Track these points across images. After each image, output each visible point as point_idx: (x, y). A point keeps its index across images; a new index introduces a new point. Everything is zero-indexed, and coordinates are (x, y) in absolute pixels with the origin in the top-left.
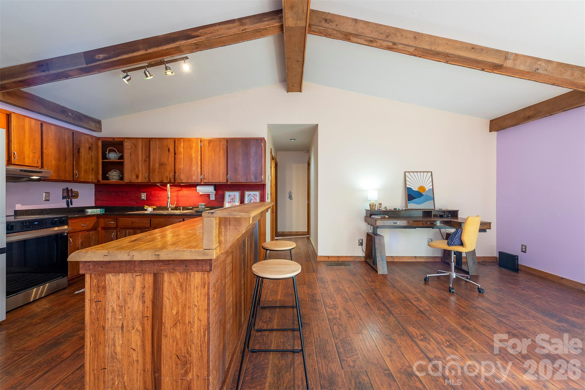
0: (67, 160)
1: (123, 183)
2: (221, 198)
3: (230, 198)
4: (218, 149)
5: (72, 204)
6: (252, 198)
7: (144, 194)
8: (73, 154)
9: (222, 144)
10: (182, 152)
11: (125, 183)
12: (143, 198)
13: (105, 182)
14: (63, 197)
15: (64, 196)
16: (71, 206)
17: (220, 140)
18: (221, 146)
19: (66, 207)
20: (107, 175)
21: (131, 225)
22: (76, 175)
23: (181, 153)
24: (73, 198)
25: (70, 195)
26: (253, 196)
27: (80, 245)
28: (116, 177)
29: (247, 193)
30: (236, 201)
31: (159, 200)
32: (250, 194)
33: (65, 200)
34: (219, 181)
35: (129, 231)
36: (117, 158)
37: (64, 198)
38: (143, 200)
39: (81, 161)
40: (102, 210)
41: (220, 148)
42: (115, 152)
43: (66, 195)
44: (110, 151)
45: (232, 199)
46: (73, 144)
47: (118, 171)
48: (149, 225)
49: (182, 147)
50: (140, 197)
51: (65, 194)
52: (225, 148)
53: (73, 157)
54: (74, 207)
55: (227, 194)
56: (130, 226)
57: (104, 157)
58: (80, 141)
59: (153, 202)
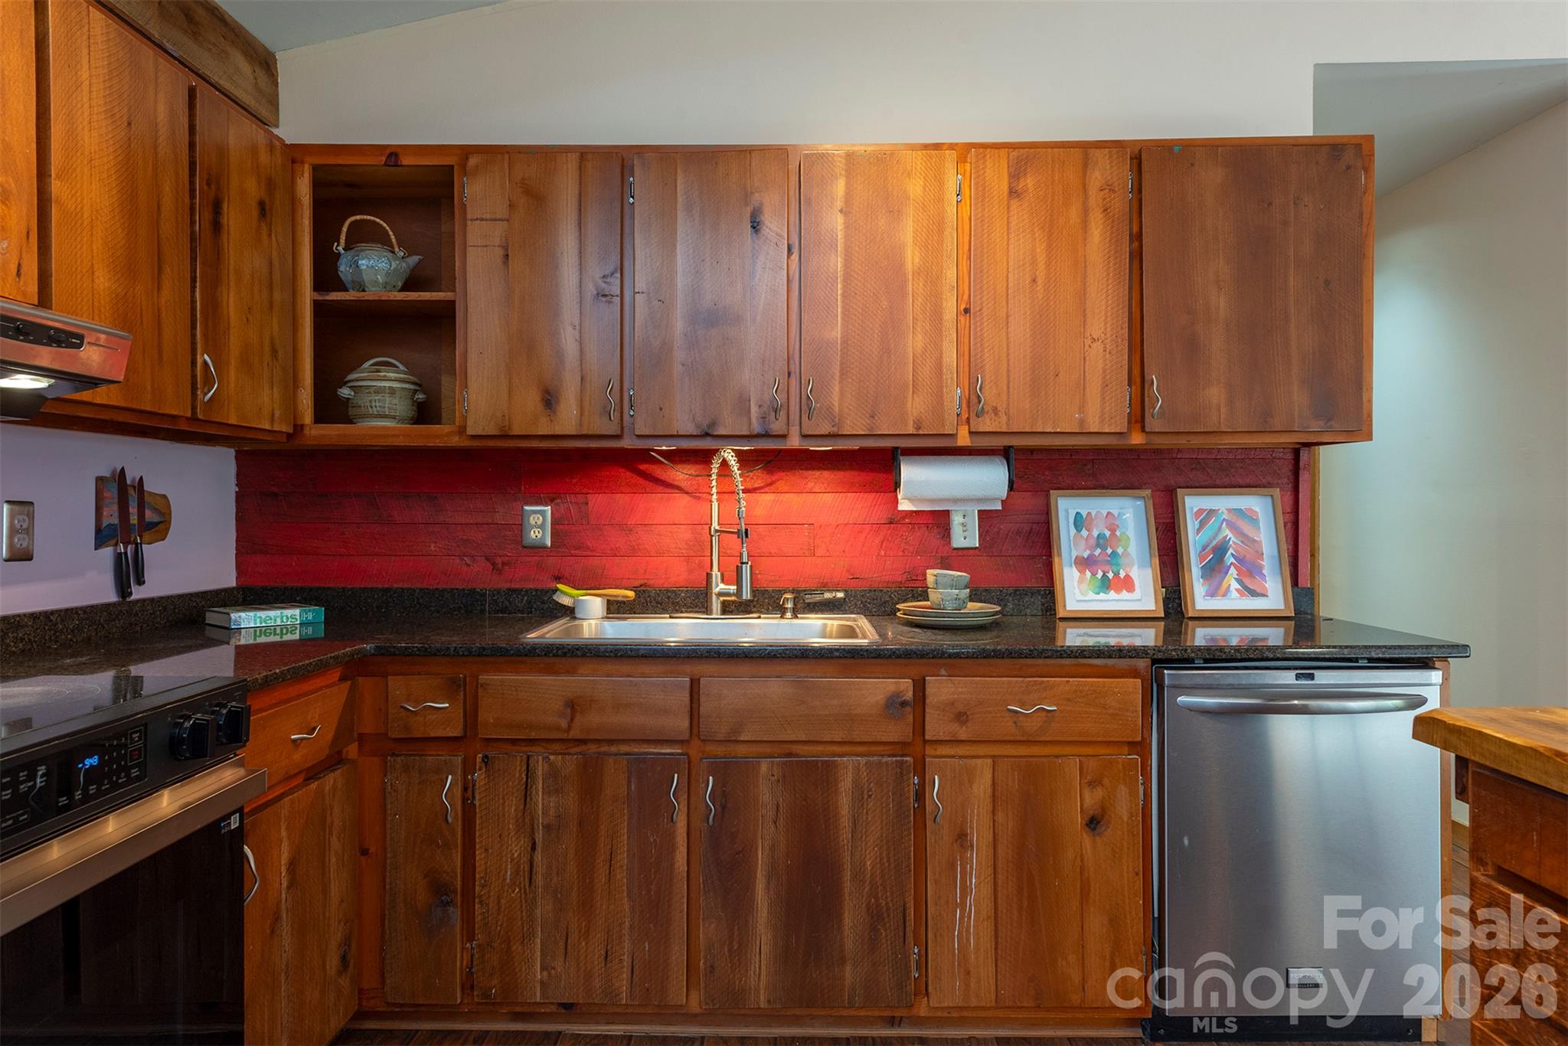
0: (167, 270)
1: (455, 441)
2: (1018, 533)
3: (1084, 533)
4: (1074, 214)
5: (140, 582)
6: (1227, 532)
7: (542, 513)
8: (193, 239)
9: (1097, 177)
10: (840, 235)
11: (466, 443)
12: (534, 535)
13: (332, 433)
14: (98, 531)
15: (105, 523)
16: (138, 593)
17: (1086, 149)
18: (1093, 192)
19: (112, 597)
20: (345, 392)
21: (564, 724)
22: (208, 382)
23: (833, 245)
24: (147, 536)
25: (134, 519)
26: (1231, 526)
27: (285, 884)
28: (400, 406)
29: (1193, 504)
30: (1126, 553)
31: (634, 552)
32: (1212, 512)
33: (107, 552)
34: (1082, 422)
35: (551, 764)
36: (400, 284)
37: (102, 538)
38: (538, 548)
39: (225, 294)
40: (310, 616)
41: (1085, 211)
42: (385, 242)
43: (116, 521)
44: (361, 236)
45: (1101, 542)
46: (192, 165)
47: (402, 367)
48: (686, 724)
49: (839, 204)
50: (519, 527)
51: (111, 516)
52: (1121, 202)
53: (193, 260)
54: (152, 600)
55: (1067, 507)
56: (558, 728)
57: (326, 276)
58: (222, 152)
59: (596, 561)
